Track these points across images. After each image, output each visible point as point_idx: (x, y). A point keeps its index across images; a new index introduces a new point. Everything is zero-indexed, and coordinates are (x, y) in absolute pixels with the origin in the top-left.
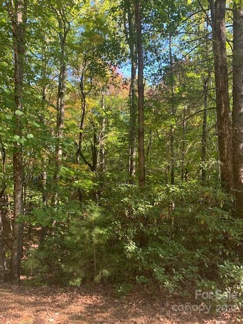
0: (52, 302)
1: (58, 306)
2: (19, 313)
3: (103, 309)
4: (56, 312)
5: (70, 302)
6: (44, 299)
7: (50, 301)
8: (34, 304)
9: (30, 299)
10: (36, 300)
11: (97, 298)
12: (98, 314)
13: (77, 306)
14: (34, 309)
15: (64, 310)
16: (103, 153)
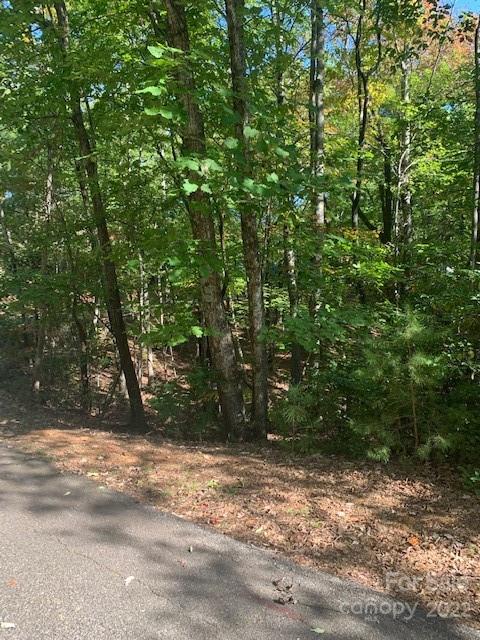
0: (338, 484)
1: (350, 492)
2: (282, 494)
3: (441, 508)
4: (347, 501)
5: (371, 488)
6: (322, 477)
7: (333, 482)
8: (306, 483)
9: (297, 474)
10: (308, 477)
11: (425, 487)
12: (431, 517)
13: (386, 496)
14: (307, 491)
15: (361, 500)
16: (408, 201)
